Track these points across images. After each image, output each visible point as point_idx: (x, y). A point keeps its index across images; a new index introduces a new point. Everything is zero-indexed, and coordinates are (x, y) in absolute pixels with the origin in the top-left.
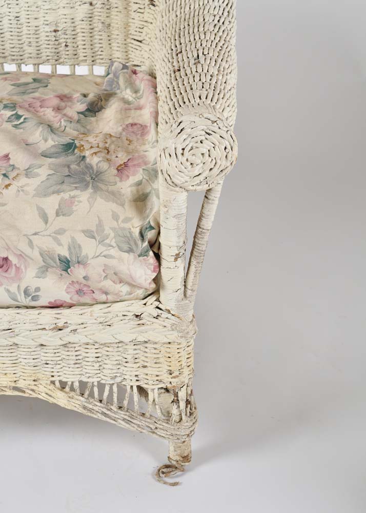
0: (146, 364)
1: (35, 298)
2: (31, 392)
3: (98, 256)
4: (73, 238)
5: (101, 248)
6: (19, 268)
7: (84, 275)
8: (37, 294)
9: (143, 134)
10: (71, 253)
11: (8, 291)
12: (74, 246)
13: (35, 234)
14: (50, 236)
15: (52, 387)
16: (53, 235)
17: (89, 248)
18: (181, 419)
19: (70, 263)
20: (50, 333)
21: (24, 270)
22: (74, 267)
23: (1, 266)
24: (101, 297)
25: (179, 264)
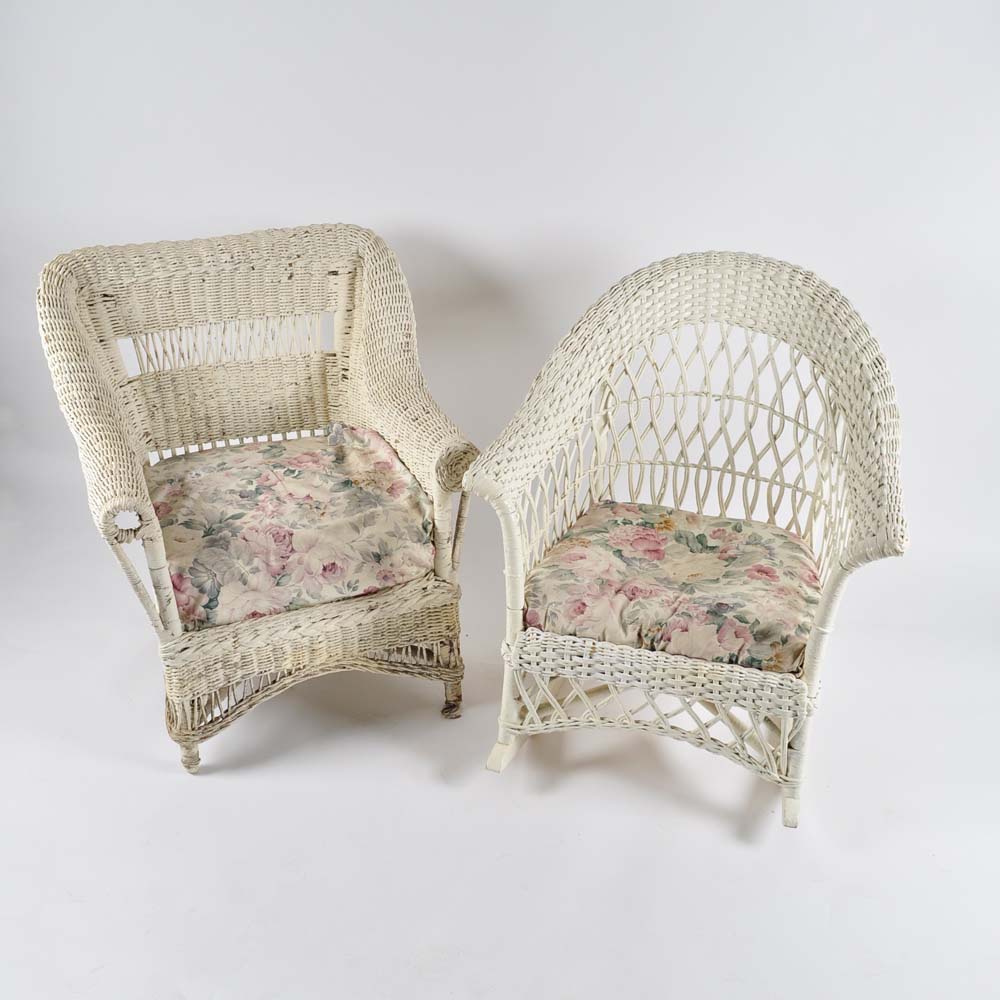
0: (431, 625)
2: (350, 667)
3: (399, 548)
4: (380, 539)
5: (400, 542)
6: (342, 569)
7: (390, 564)
8: (356, 586)
9: (390, 468)
10: (380, 550)
12: (383, 544)
14: (364, 540)
16: (366, 539)
17: (392, 543)
19: (381, 557)
20: (366, 614)
21: (346, 570)
22: (383, 559)
23: (331, 570)
24: (400, 579)
25: (450, 545)
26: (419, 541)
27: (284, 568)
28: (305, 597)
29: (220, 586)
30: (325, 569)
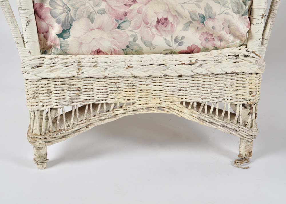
0: (237, 88)
1: (180, 44)
2: (168, 110)
3: (222, 13)
4: (207, 4)
5: (223, 9)
6: (173, 25)
7: (213, 26)
8: (182, 41)
10: (206, 12)
11: (165, 39)
12: (208, 8)
13: (184, 3)
14: (193, 3)
15: (181, 106)
16: (195, 2)
17: (216, 8)
18: (252, 126)
19: (205, 18)
20: (187, 67)
21: (175, 26)
22: (207, 20)
23: (163, 24)
24: (218, 43)
25: (263, 21)
26: (238, 12)
27: (126, 14)
28: (139, 42)
29: (73, 20)
30: (158, 21)
